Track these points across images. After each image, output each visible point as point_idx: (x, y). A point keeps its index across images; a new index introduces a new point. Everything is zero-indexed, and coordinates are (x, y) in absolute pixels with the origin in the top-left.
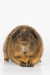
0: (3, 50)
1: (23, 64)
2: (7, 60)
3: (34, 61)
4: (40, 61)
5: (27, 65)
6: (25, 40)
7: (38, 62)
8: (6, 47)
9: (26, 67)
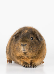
0: (6, 51)
1: (26, 65)
2: (10, 61)
3: (37, 62)
4: (43, 62)
5: (30, 65)
6: (23, 41)
7: (41, 63)
8: (9, 48)
9: (28, 67)
